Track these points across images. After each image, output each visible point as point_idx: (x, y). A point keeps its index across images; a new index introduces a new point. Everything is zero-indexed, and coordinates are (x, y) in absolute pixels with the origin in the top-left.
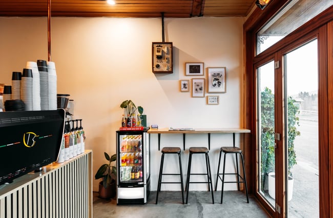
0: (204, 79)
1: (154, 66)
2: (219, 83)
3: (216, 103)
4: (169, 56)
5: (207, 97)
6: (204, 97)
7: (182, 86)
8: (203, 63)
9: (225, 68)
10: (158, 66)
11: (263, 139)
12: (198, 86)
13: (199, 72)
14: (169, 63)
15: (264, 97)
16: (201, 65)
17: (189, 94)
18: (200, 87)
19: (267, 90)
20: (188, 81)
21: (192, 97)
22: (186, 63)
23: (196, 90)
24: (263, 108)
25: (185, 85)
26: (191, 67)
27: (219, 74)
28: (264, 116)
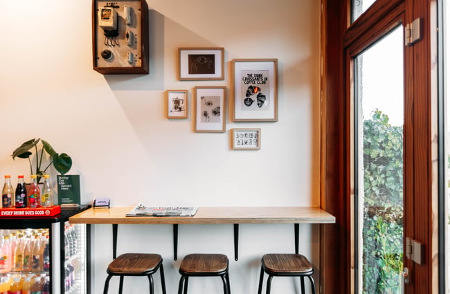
0: (224, 88)
1: (99, 55)
2: (261, 98)
3: (254, 146)
4: (136, 31)
5: (232, 131)
6: (223, 131)
7: (172, 105)
8: (222, 50)
9: (275, 61)
10: (107, 55)
11: (369, 233)
12: (209, 104)
13: (213, 72)
14: (135, 48)
15: (370, 132)
16: (218, 55)
17: (187, 124)
18: (213, 107)
19: (378, 117)
20: (185, 92)
21: (195, 131)
22: (180, 50)
23: (205, 114)
24: (368, 159)
25: (177, 102)
26: (192, 57)
27: (260, 76)
28: (372, 179)
